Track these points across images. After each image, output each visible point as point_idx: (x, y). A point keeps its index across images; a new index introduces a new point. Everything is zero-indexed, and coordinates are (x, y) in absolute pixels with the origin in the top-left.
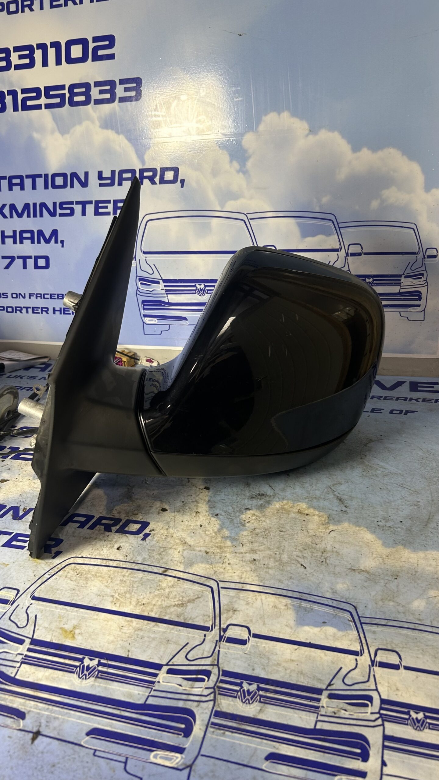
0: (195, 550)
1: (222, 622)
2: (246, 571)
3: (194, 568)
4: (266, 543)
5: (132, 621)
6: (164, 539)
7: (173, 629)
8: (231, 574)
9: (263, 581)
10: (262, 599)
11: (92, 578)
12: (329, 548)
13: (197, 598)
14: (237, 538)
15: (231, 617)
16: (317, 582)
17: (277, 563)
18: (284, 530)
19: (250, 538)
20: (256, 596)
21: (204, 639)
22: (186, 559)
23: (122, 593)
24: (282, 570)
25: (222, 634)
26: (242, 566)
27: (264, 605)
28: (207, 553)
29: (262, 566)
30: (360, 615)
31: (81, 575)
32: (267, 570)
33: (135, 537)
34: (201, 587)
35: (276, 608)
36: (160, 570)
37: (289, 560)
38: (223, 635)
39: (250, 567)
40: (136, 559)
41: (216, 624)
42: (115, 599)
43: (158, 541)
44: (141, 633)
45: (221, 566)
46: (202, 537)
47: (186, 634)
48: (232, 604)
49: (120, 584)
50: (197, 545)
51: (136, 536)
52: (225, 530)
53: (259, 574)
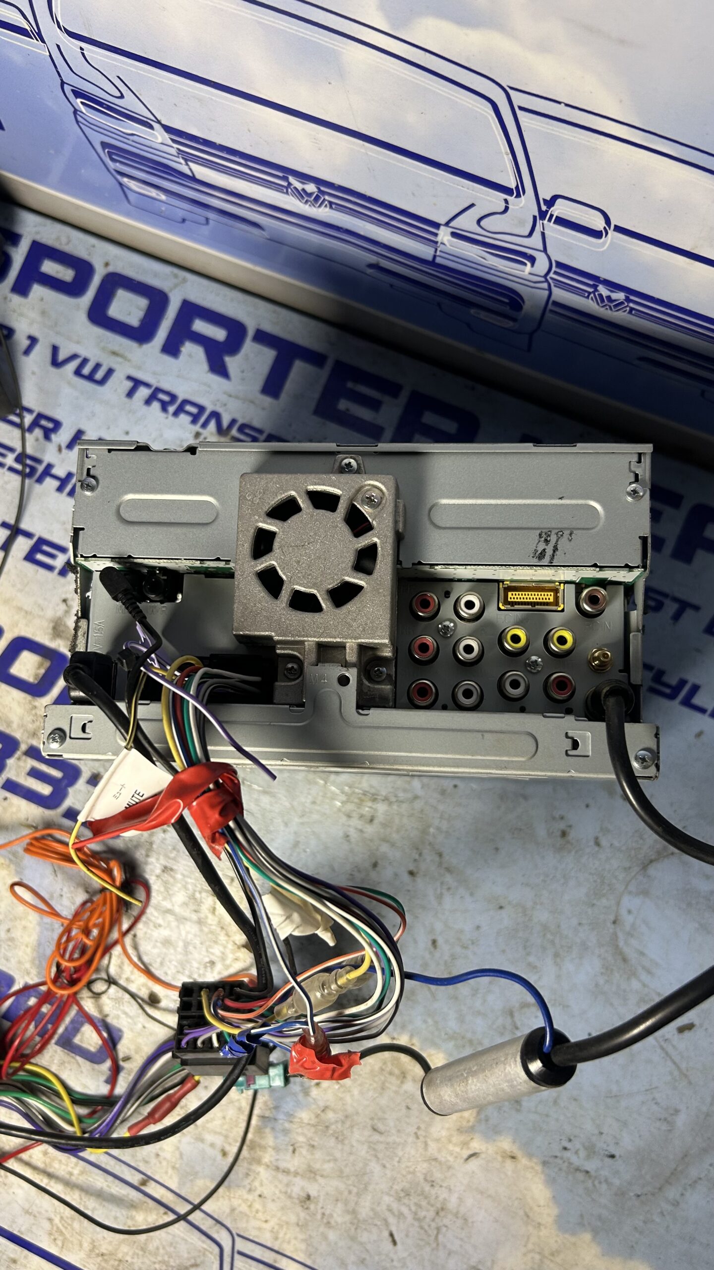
0: (202, 1141)
2: (287, 1223)
4: (338, 1155)
8: (257, 1224)
12: (452, 1204)
18: (382, 1128)
19: (311, 1134)
22: (185, 1161)
26: (282, 1208)
28: (224, 1154)
29: (319, 1217)
32: (326, 1230)
33: (93, 1069)
36: (135, 1178)
37: (371, 1214)
39: (298, 1215)
42: (55, 1228)
51: (96, 1066)
53: (310, 1237)
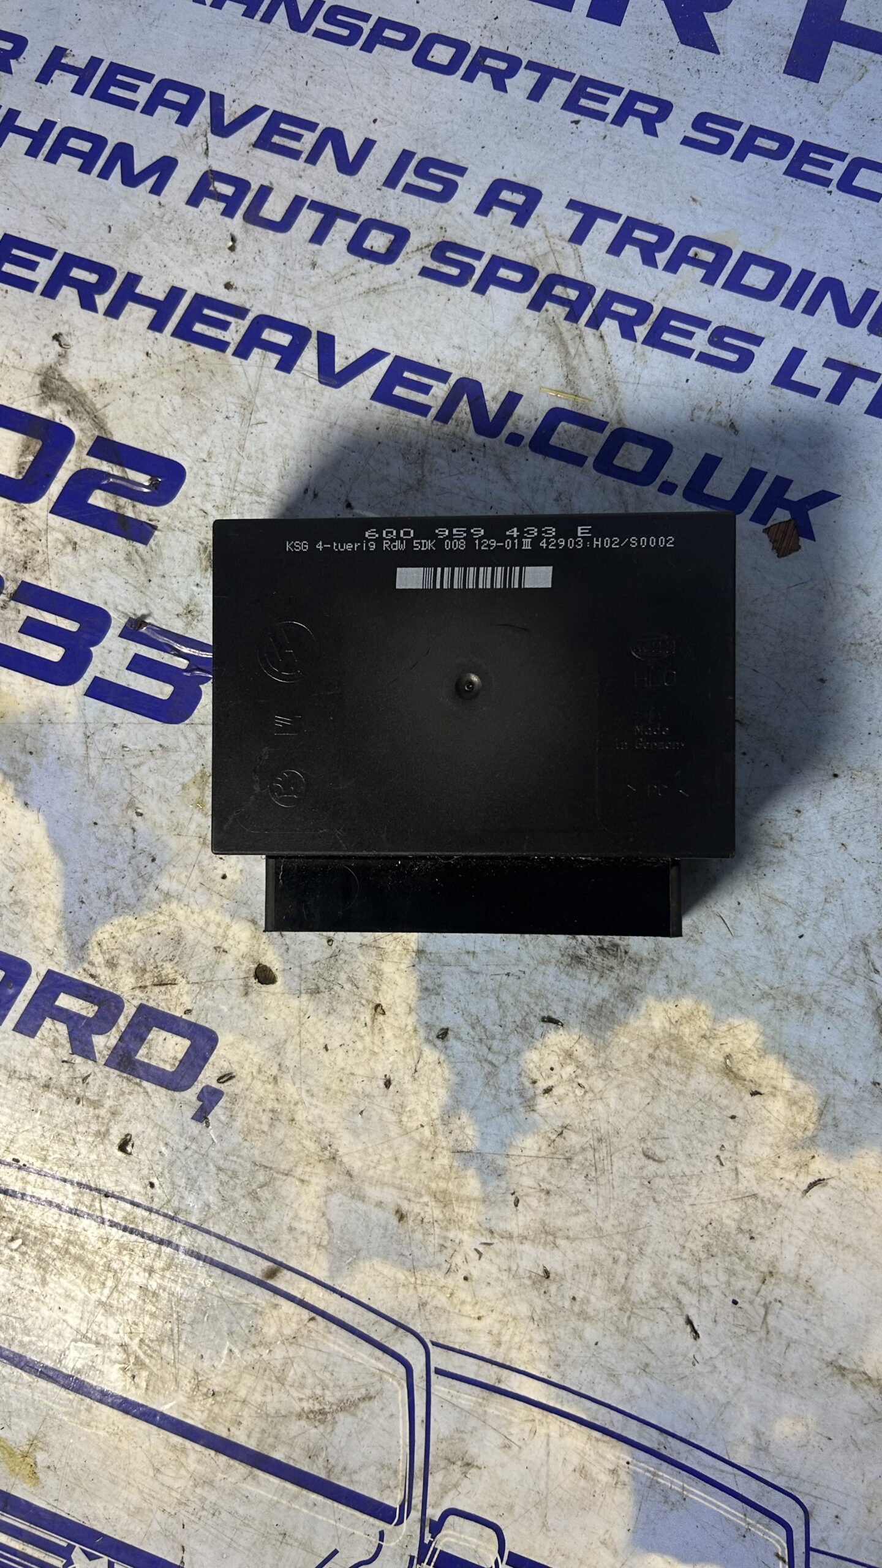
0: (362, 1199)
1: (430, 1499)
2: (514, 1319)
3: (359, 1276)
4: (591, 1203)
5: (184, 1450)
6: (265, 1128)
7: (296, 1497)
8: (466, 1323)
9: (562, 1368)
10: (548, 1436)
11: (58, 1264)
12: (787, 1263)
13: (363, 1399)
14: (501, 1162)
15: (456, 1486)
16: (722, 1398)
17: (615, 1301)
18: (660, 1153)
19: (543, 1172)
20: (533, 1420)
21: (380, 1547)
22: (337, 1232)
23: (152, 1341)
24: (624, 1333)
25: (428, 1538)
26: (504, 1295)
27: (551, 1459)
28: (401, 1216)
29: (567, 1304)
30: (812, 1545)
31: (23, 1244)
32: (580, 1324)
33: (173, 1100)
34: (378, 1359)
35: (585, 1478)
36: (258, 1268)
37: (653, 1292)
38: (431, 1542)
39: (531, 1304)
40: (183, 1207)
41: (414, 1502)
42: (132, 1360)
43: (247, 1133)
44: (212, 1497)
45: (442, 1282)
46: (387, 1139)
47: (333, 1522)
48: (462, 1440)
49: (140, 1302)
50: (371, 1172)
51: (176, 1094)
52: (464, 1119)
53: (555, 1337)
